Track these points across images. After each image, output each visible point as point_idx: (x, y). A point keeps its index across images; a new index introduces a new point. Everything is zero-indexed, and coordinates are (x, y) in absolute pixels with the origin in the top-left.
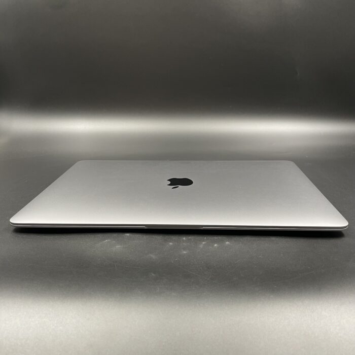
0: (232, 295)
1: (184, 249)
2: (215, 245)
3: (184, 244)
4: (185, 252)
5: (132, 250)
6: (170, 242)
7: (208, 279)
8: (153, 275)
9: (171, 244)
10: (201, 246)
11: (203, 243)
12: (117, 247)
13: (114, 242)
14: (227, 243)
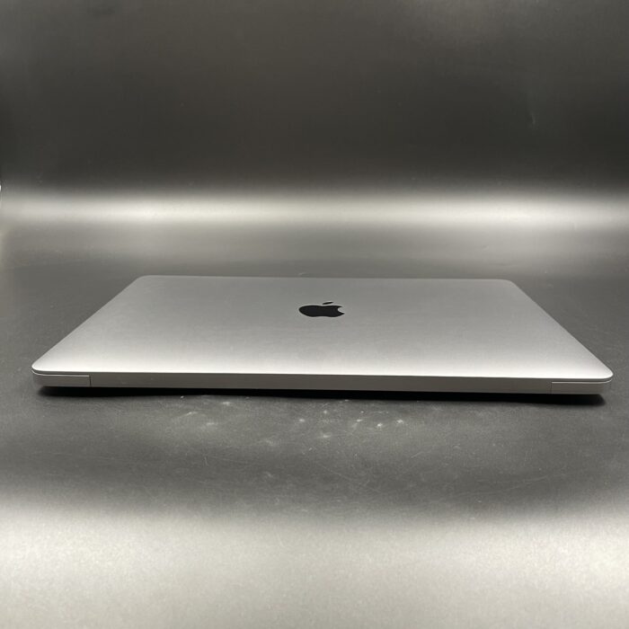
0: (404, 514)
1: (325, 431)
2: (379, 425)
3: (324, 421)
4: (325, 436)
5: (235, 431)
6: (301, 417)
7: (365, 485)
8: (269, 475)
9: (302, 420)
10: (355, 426)
11: (359, 421)
12: (209, 424)
13: (204, 415)
14: (400, 421)
